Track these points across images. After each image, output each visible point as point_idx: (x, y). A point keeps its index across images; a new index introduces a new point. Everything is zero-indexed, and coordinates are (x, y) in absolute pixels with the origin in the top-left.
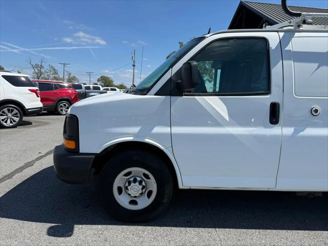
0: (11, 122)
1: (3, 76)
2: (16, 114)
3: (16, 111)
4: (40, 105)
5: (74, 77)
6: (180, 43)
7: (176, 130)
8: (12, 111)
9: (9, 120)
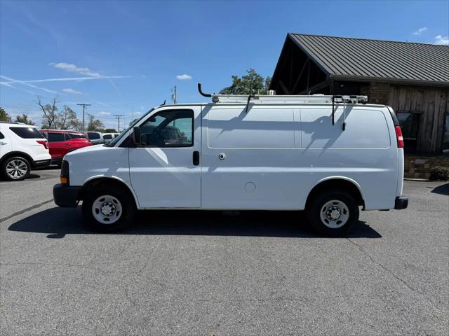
0: (18, 175)
1: (10, 128)
2: (24, 166)
3: (23, 163)
4: (49, 157)
5: (98, 121)
6: (233, 77)
7: (133, 170)
8: (20, 163)
9: (16, 172)
